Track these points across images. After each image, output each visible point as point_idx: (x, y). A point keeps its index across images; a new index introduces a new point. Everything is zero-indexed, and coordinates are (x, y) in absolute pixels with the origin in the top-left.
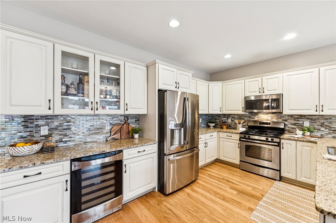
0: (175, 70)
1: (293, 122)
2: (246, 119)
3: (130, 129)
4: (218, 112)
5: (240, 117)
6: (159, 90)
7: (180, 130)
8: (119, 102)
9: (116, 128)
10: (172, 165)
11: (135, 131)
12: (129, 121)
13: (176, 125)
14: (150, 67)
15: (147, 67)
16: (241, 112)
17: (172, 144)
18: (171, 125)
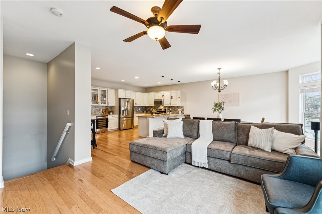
0: (125, 91)
1: (168, 109)
2: (157, 108)
3: (109, 111)
4: (146, 106)
5: (155, 108)
6: (119, 98)
7: (126, 111)
8: (106, 102)
9: (104, 110)
10: (124, 121)
11: (111, 112)
12: (108, 108)
13: (124, 109)
14: (116, 90)
15: (115, 90)
16: (153, 106)
17: (123, 115)
18: (122, 109)
